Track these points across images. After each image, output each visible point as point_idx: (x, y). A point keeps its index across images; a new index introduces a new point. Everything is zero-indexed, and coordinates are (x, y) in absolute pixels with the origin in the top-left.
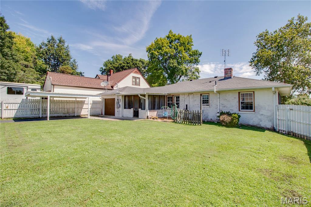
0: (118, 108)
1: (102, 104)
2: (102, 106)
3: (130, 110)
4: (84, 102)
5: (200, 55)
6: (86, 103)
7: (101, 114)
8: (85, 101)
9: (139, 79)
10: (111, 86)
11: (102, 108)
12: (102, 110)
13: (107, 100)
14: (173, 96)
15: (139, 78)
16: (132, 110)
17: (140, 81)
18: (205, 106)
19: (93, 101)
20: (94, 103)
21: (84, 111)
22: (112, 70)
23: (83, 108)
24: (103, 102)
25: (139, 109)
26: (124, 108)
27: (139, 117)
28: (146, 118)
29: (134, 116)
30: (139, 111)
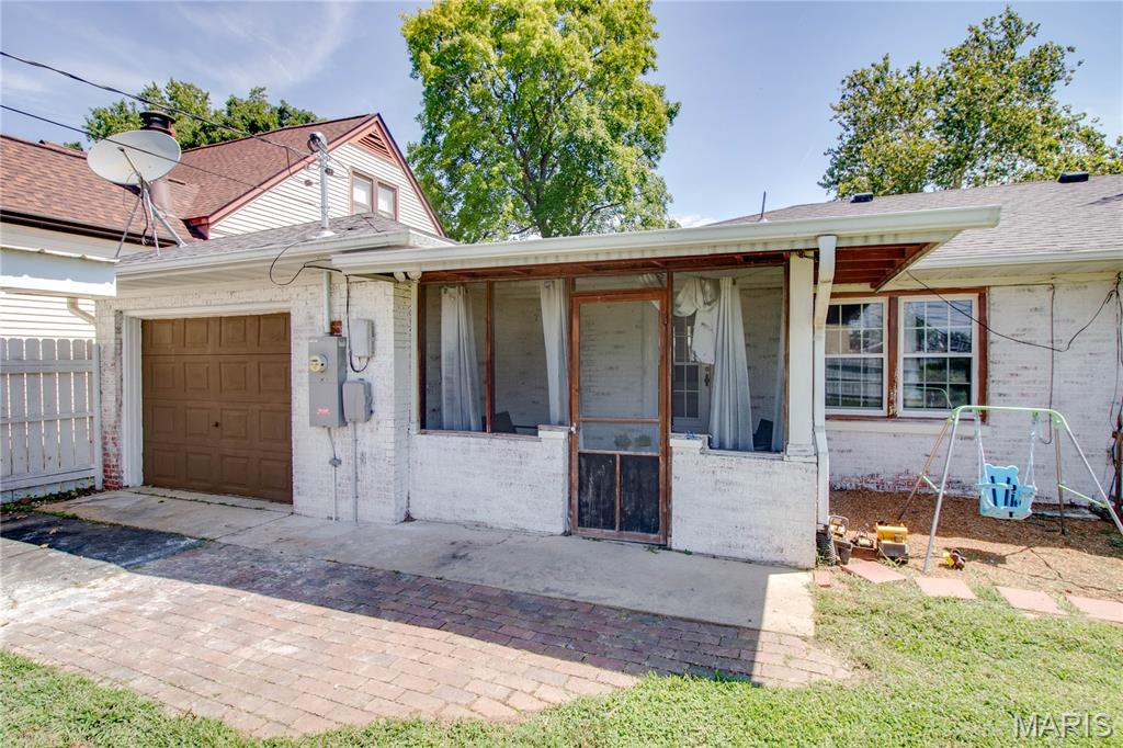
0: (343, 421)
1: (110, 378)
2: (110, 399)
3: (521, 444)
5: (671, 114)
7: (98, 474)
9: (391, 194)
10: (187, 222)
11: (111, 419)
12: (109, 440)
13: (165, 335)
15: (393, 189)
16: (549, 452)
24: (118, 352)
25: (677, 442)
26: (415, 426)
27: (678, 539)
28: (810, 553)
29: (581, 523)
30: (676, 460)
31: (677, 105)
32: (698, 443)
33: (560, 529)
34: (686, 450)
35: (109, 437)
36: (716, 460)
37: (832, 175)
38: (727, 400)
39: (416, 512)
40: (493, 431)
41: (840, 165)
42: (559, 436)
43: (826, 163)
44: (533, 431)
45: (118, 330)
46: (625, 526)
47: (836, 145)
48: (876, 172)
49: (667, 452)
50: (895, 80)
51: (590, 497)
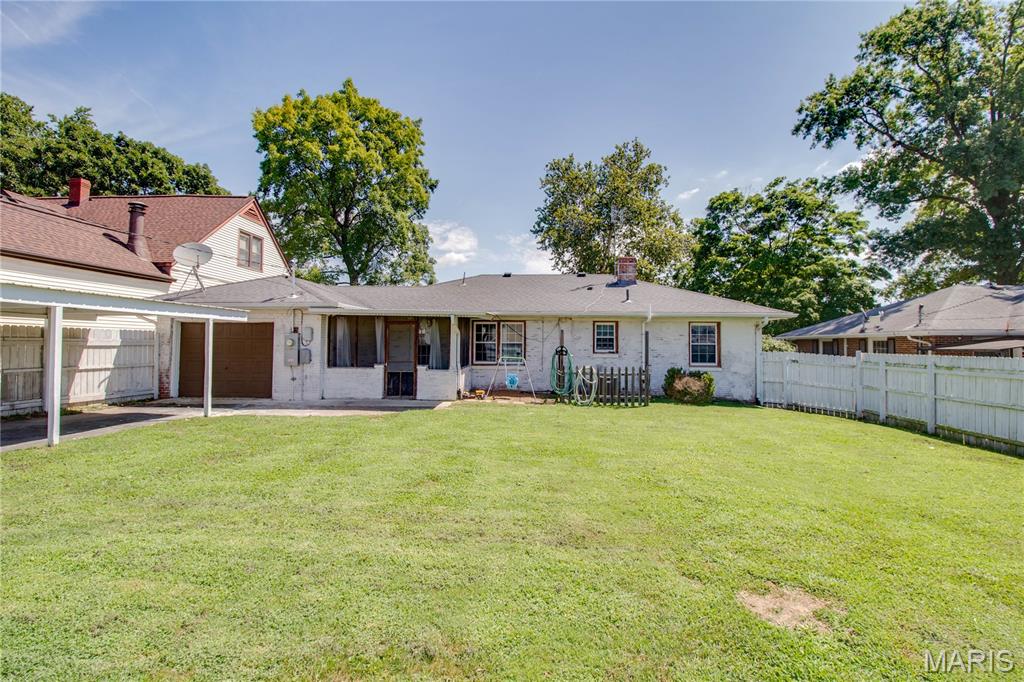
0: (299, 364)
2: (166, 358)
3: (368, 370)
4: (85, 339)
5: (433, 187)
6: (92, 341)
7: (156, 392)
8: (86, 332)
9: (259, 243)
10: (154, 263)
11: (166, 366)
14: (499, 324)
15: (259, 239)
16: (378, 371)
17: (264, 253)
18: (605, 356)
19: (123, 333)
20: (130, 341)
21: (84, 384)
22: (88, 183)
23: (82, 366)
24: (171, 337)
25: (419, 367)
26: (326, 365)
27: (419, 397)
28: (456, 396)
29: (388, 394)
30: (419, 373)
31: (437, 182)
32: (425, 367)
33: (381, 397)
34: (421, 369)
35: (163, 375)
36: (431, 372)
37: (539, 226)
38: (434, 355)
39: (325, 396)
40: (357, 366)
41: (544, 220)
42: (382, 366)
43: (535, 217)
44: (371, 366)
45: (172, 327)
46: (403, 394)
47: (542, 206)
48: (562, 229)
49: (416, 371)
50: (576, 170)
51: (391, 386)
